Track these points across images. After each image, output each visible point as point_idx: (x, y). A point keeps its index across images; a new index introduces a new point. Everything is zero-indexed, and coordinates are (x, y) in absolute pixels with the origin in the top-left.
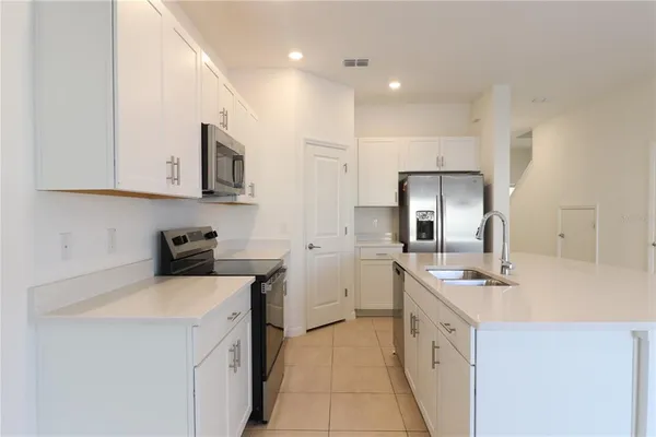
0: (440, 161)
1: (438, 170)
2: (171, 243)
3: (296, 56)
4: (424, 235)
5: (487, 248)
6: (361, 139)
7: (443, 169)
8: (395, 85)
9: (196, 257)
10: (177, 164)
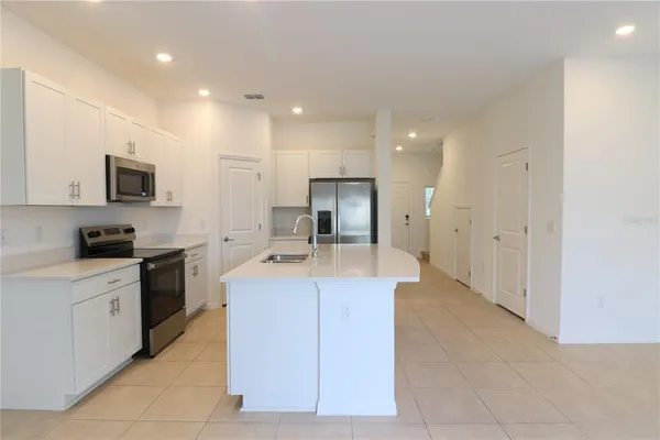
0: (342, 170)
1: (340, 176)
2: (86, 237)
3: (204, 93)
4: (323, 230)
5: (374, 239)
6: (278, 152)
7: (344, 177)
8: (298, 110)
9: (115, 246)
10: (78, 186)
